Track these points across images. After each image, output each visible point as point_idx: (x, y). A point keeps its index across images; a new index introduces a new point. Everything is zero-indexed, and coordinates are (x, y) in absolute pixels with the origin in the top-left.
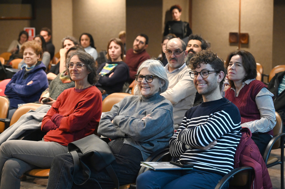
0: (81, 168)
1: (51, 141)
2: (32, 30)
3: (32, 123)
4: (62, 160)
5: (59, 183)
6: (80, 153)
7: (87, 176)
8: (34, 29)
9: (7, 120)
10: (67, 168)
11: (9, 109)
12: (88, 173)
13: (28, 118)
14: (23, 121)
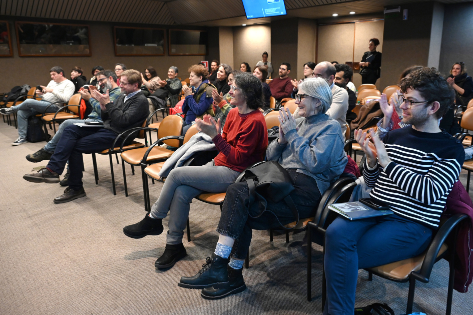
0: (257, 199)
1: (222, 165)
2: (207, 63)
3: (202, 143)
4: (236, 191)
5: (233, 216)
6: (256, 182)
7: (263, 208)
8: (208, 62)
9: (181, 138)
10: (241, 200)
11: (184, 125)
12: (264, 204)
13: (197, 139)
14: (194, 141)
